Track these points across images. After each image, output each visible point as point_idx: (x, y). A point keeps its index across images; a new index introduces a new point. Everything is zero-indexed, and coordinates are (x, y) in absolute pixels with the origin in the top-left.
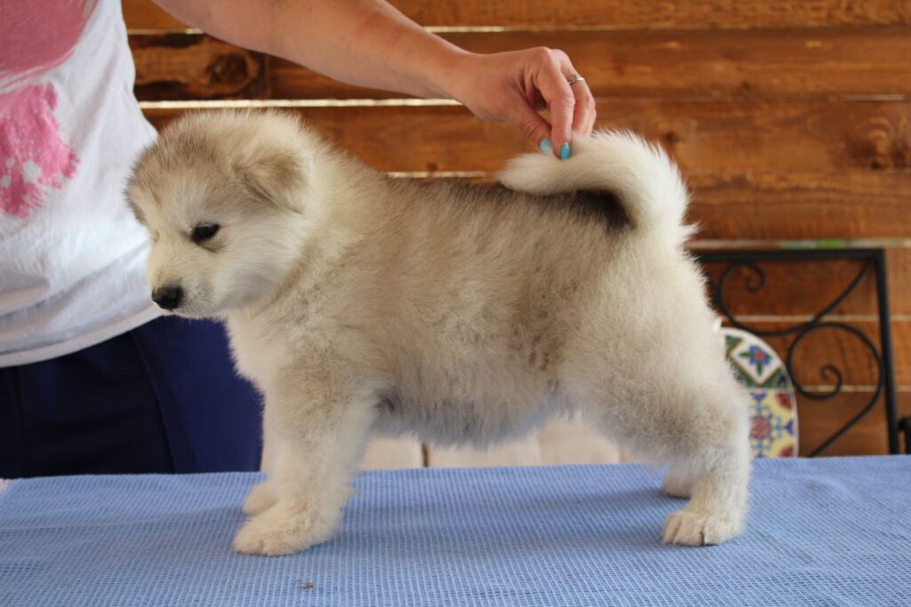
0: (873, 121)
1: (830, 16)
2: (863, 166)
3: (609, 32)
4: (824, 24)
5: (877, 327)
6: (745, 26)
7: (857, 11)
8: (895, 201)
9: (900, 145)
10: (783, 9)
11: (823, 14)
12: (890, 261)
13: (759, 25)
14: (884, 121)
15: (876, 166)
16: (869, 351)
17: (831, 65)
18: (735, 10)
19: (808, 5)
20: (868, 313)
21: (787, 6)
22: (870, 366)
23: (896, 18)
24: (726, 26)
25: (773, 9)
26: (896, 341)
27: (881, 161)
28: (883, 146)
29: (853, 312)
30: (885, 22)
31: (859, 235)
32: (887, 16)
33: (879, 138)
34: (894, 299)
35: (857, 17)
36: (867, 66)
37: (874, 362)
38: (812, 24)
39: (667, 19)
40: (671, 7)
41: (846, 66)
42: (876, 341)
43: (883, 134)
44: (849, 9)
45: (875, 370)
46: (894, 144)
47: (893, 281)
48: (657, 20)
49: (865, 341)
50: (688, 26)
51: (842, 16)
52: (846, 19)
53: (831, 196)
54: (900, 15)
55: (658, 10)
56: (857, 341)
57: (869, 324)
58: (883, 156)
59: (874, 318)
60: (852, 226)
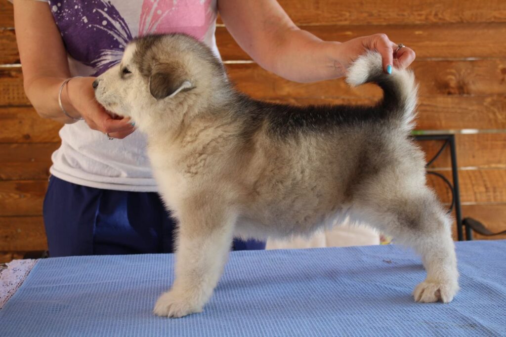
0: (448, 71)
1: (427, 19)
2: (443, 93)
3: (317, 26)
4: (424, 22)
5: (451, 174)
6: (385, 24)
7: (440, 16)
8: (459, 111)
9: (461, 83)
10: (403, 15)
11: (423, 17)
12: (457, 140)
13: (391, 23)
14: (453, 71)
15: (449, 93)
16: (447, 185)
17: (427, 43)
18: (379, 15)
19: (416, 13)
20: (446, 166)
21: (406, 13)
22: (448, 193)
23: (460, 20)
24: (375, 23)
25: (398, 15)
26: (460, 181)
27: (452, 91)
28: (453, 84)
29: (439, 166)
30: (453, 21)
31: (441, 128)
32: (455, 19)
33: (451, 79)
34: (459, 160)
35: (440, 19)
36: (445, 43)
37: (450, 191)
38: (418, 22)
39: (346, 20)
40: (348, 14)
41: (434, 43)
42: (451, 180)
43: (453, 77)
44: (436, 15)
45: (450, 195)
46: (459, 82)
47: (458, 151)
48: (341, 20)
49: (445, 180)
50: (356, 24)
51: (433, 19)
52: (435, 20)
53: (428, 108)
54: (461, 18)
55: (341, 15)
56: (441, 180)
57: (447, 172)
58: (453, 88)
59: (449, 169)
60: (438, 123)
